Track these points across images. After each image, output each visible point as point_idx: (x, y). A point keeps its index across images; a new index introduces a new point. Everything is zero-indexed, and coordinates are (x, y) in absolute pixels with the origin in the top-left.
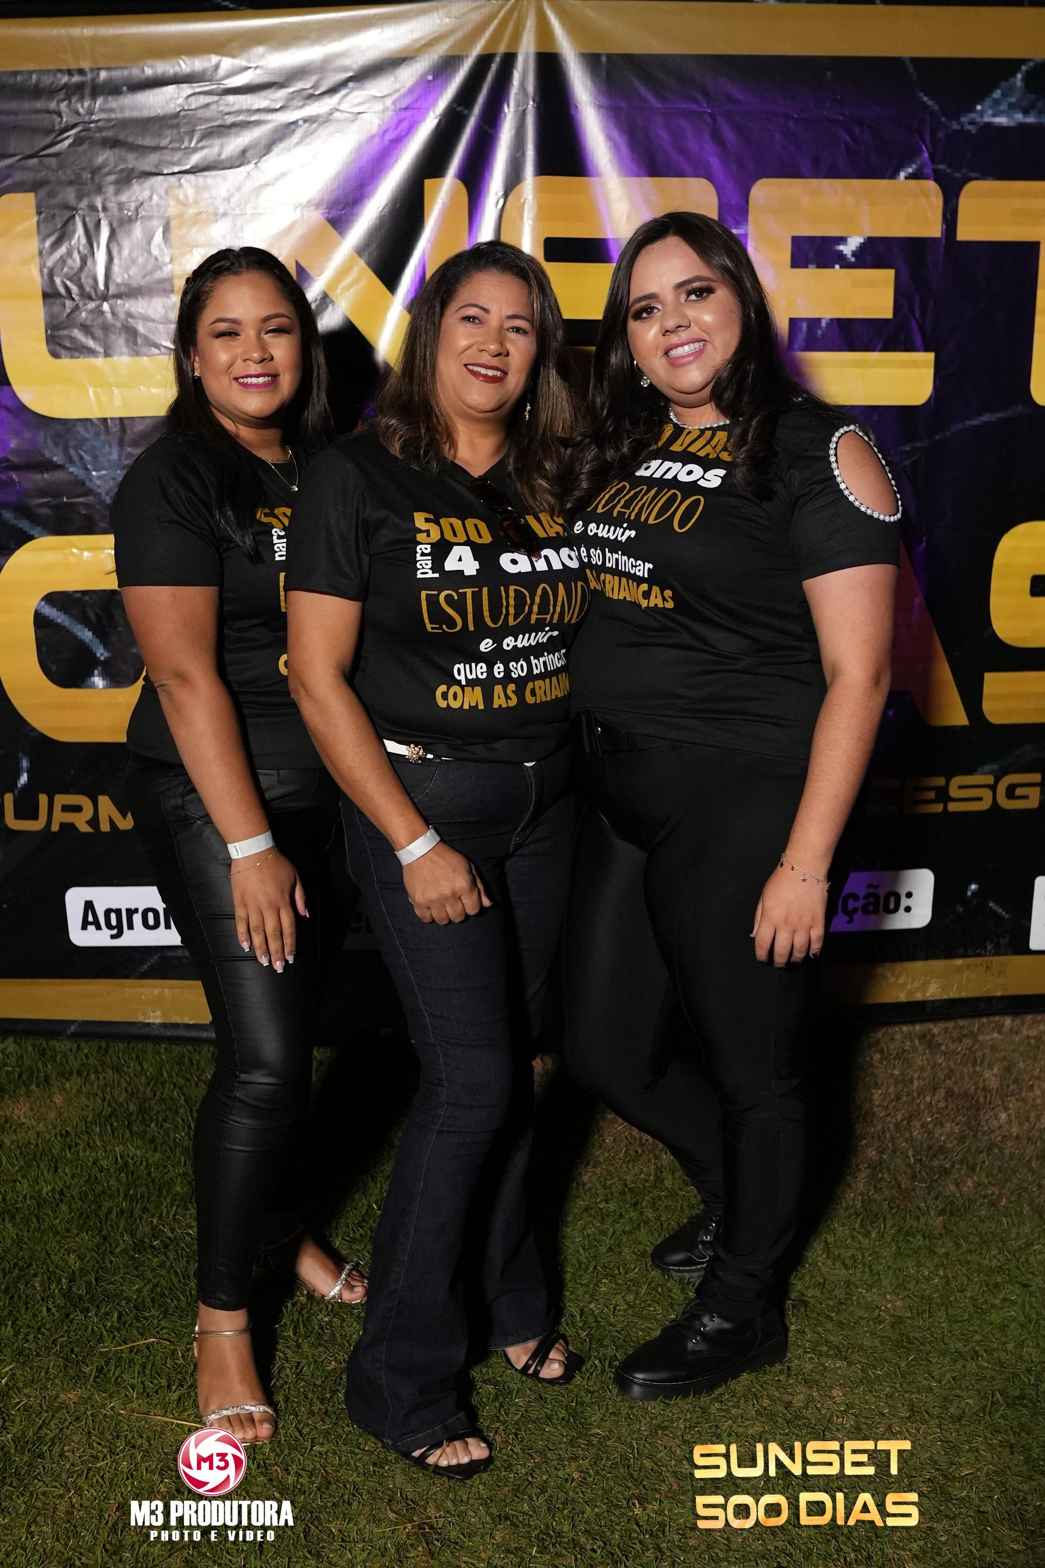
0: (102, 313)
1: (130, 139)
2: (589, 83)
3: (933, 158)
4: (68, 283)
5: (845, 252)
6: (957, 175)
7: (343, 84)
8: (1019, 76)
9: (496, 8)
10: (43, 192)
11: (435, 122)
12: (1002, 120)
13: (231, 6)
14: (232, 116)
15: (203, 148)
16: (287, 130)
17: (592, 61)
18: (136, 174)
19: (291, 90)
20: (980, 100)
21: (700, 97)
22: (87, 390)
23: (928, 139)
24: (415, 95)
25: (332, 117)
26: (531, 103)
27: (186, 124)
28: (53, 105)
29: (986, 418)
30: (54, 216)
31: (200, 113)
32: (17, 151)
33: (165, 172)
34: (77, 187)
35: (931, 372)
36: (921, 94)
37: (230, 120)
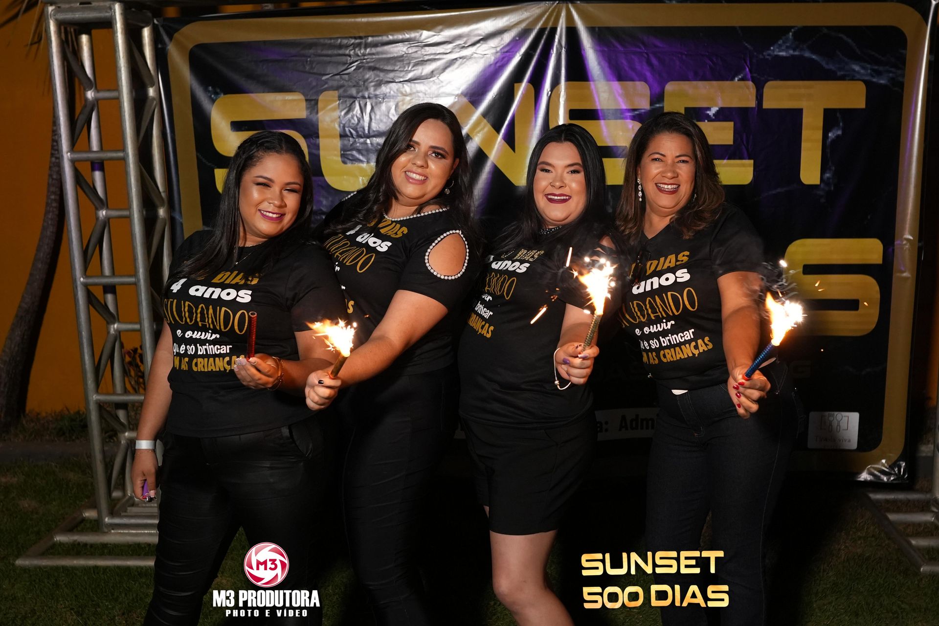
0: (367, 144)
1: (381, 67)
2: (590, 40)
3: (750, 71)
4: (352, 130)
5: (710, 114)
6: (763, 79)
7: (478, 42)
8: (791, 34)
9: (548, 7)
10: (341, 91)
11: (520, 58)
12: (781, 54)
13: (428, 8)
14: (427, 56)
15: (414, 70)
16: (452, 62)
17: (592, 30)
18: (384, 82)
19: (454, 44)
20: (772, 45)
21: (641, 45)
22: (359, 178)
23: (748, 64)
24: (510, 46)
25: (473, 56)
26: (564, 49)
27: (406, 60)
28: (347, 52)
29: (779, 190)
30: (346, 101)
31: (413, 55)
32: (331, 73)
33: (397, 81)
34: (357, 88)
35: (752, 169)
36: (745, 43)
37: (426, 58)
